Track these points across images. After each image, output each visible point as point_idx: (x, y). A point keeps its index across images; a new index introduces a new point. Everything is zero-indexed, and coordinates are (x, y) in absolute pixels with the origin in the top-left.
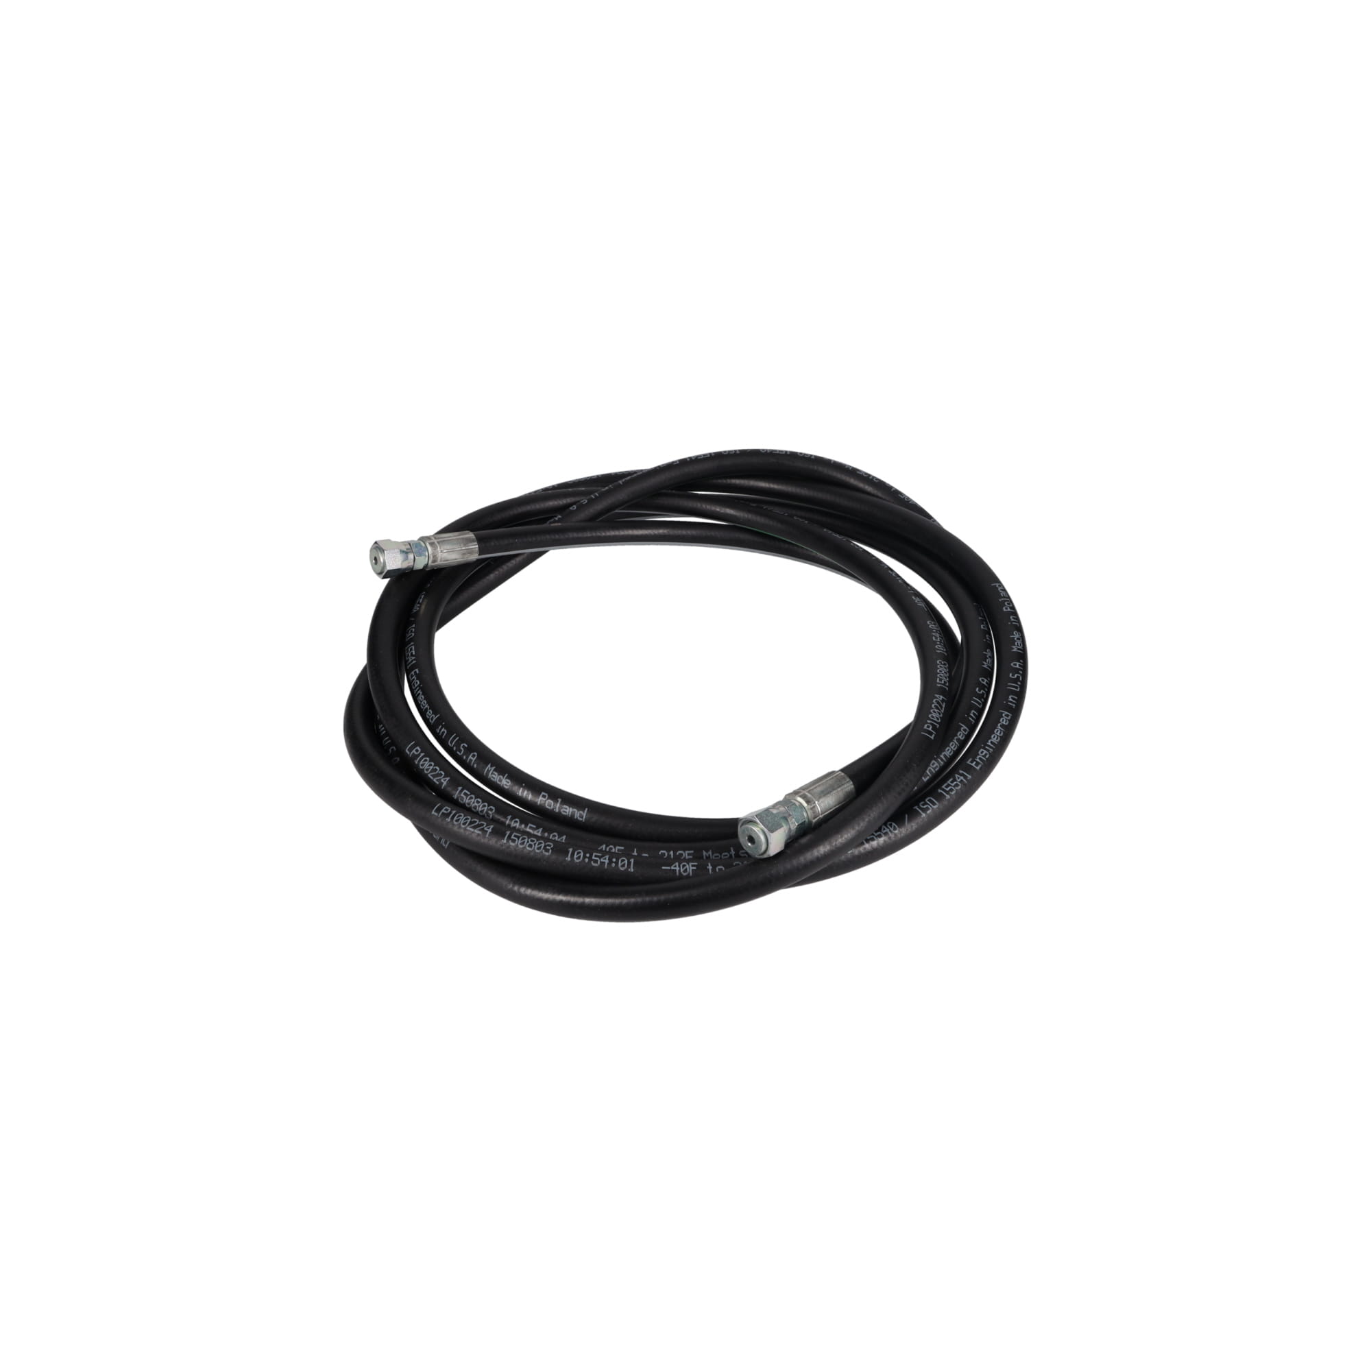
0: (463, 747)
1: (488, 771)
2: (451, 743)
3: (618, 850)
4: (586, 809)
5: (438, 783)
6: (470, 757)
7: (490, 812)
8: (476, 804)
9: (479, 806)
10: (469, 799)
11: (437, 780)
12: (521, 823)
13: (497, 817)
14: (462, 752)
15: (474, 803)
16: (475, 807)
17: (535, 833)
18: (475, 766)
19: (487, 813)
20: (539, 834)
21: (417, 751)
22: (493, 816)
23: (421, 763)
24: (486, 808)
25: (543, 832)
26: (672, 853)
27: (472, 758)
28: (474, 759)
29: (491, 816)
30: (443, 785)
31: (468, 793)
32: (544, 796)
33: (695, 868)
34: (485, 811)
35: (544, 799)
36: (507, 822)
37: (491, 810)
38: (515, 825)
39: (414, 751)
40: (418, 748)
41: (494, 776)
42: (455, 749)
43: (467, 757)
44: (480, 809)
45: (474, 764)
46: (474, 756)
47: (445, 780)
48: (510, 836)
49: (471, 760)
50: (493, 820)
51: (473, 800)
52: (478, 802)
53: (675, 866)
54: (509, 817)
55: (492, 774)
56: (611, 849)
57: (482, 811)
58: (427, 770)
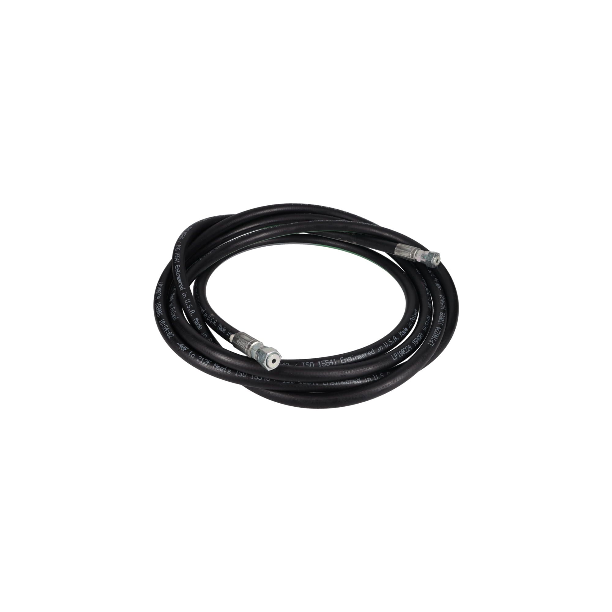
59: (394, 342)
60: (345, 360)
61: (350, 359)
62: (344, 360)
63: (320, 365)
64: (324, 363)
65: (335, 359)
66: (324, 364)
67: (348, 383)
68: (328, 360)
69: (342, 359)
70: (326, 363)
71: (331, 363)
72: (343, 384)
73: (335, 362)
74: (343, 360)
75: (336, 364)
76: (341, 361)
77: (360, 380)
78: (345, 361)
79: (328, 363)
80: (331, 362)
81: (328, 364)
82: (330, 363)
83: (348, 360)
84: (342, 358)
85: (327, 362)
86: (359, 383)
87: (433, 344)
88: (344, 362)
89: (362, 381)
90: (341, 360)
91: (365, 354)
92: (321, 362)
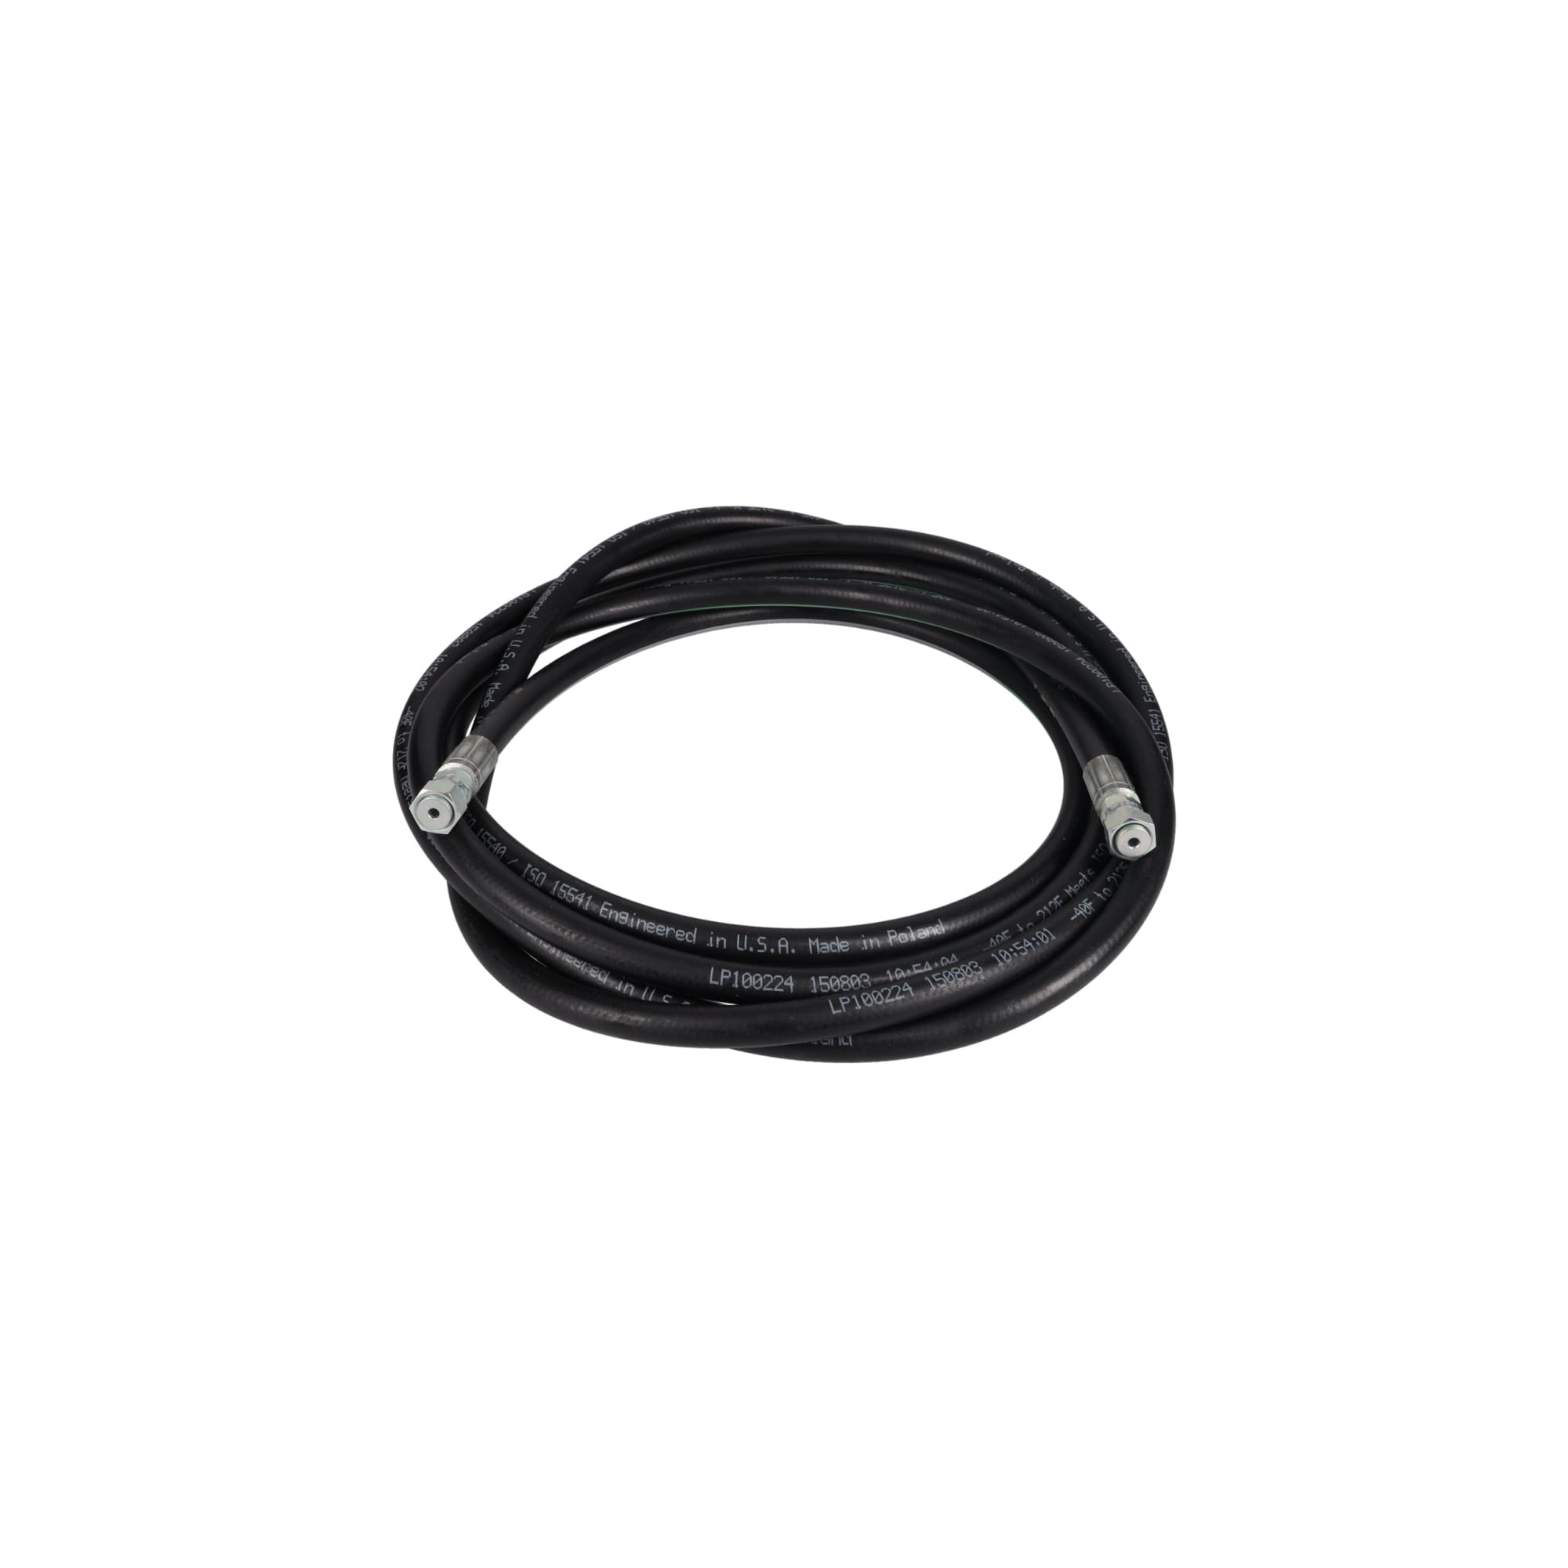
0: (761, 941)
1: (814, 947)
2: (742, 945)
3: (1006, 935)
4: (939, 920)
5: (782, 990)
6: (780, 946)
7: (865, 981)
8: (844, 983)
9: (849, 982)
10: (833, 982)
11: (780, 987)
12: (905, 971)
13: (876, 980)
14: (765, 947)
15: (841, 983)
16: (846, 986)
17: (925, 970)
18: (793, 951)
19: (862, 983)
20: (930, 969)
21: (726, 974)
22: (871, 983)
23: (743, 982)
24: (858, 979)
25: (931, 963)
26: (1045, 908)
27: (784, 946)
28: (787, 946)
29: (870, 984)
30: (792, 988)
31: (827, 977)
32: (892, 934)
33: (1091, 903)
34: (859, 983)
35: (895, 936)
36: (891, 978)
37: (865, 977)
38: (900, 976)
39: (723, 976)
40: (723, 971)
41: (824, 948)
42: (751, 949)
43: (776, 948)
44: (853, 985)
45: (790, 950)
46: (783, 942)
47: (789, 982)
48: (933, 981)
49: (783, 949)
50: (876, 986)
51: (838, 981)
52: (845, 979)
53: (1078, 912)
54: (888, 972)
55: (820, 946)
56: (1000, 938)
57: (856, 985)
58: (758, 985)
59: (772, 951)
60: (611, 912)
61: (623, 918)
62: (609, 912)
63: (555, 889)
64: (564, 891)
65: (592, 898)
66: (563, 893)
67: (577, 963)
68: (576, 890)
69: (606, 906)
70: (569, 894)
71: (578, 901)
72: (567, 960)
73: (587, 905)
74: (606, 910)
75: (587, 909)
76: (601, 911)
77: (607, 976)
78: (610, 916)
79: (573, 895)
80: (580, 897)
81: (570, 898)
82: (577, 898)
83: (617, 916)
84: (610, 905)
85: (572, 892)
86: (600, 981)
87: (841, 1009)
88: (605, 917)
89: (610, 981)
90: (603, 908)
91: (668, 930)
92: (560, 885)
